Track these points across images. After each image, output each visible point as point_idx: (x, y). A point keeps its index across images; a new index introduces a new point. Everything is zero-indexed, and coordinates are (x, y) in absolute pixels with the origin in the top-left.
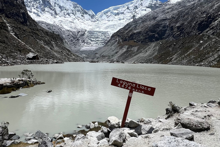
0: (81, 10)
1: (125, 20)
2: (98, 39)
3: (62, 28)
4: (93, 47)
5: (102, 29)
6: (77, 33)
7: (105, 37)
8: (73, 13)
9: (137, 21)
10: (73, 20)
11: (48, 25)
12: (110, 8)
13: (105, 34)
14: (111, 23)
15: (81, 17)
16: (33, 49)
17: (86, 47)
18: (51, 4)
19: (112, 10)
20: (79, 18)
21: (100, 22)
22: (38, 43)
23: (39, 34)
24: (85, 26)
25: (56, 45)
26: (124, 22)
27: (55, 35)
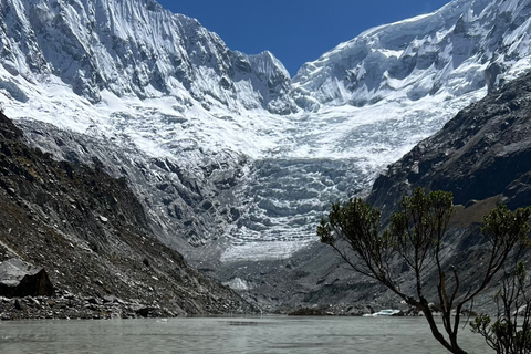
0: (220, 52)
1: (446, 94)
2: (306, 201)
3: (129, 151)
4: (283, 244)
5: (325, 147)
6: (200, 173)
7: (341, 189)
8: (179, 75)
9: (510, 97)
10: (181, 111)
11: (63, 138)
12: (365, 35)
13: (343, 173)
14: (368, 116)
15: (216, 91)
16: (14, 249)
17: (248, 246)
18: (70, 34)
19: (374, 46)
20: (208, 97)
21: (312, 114)
22: (30, 218)
23: (33, 173)
24: (241, 135)
25: (116, 227)
26: (437, 105)
27: (107, 181)
